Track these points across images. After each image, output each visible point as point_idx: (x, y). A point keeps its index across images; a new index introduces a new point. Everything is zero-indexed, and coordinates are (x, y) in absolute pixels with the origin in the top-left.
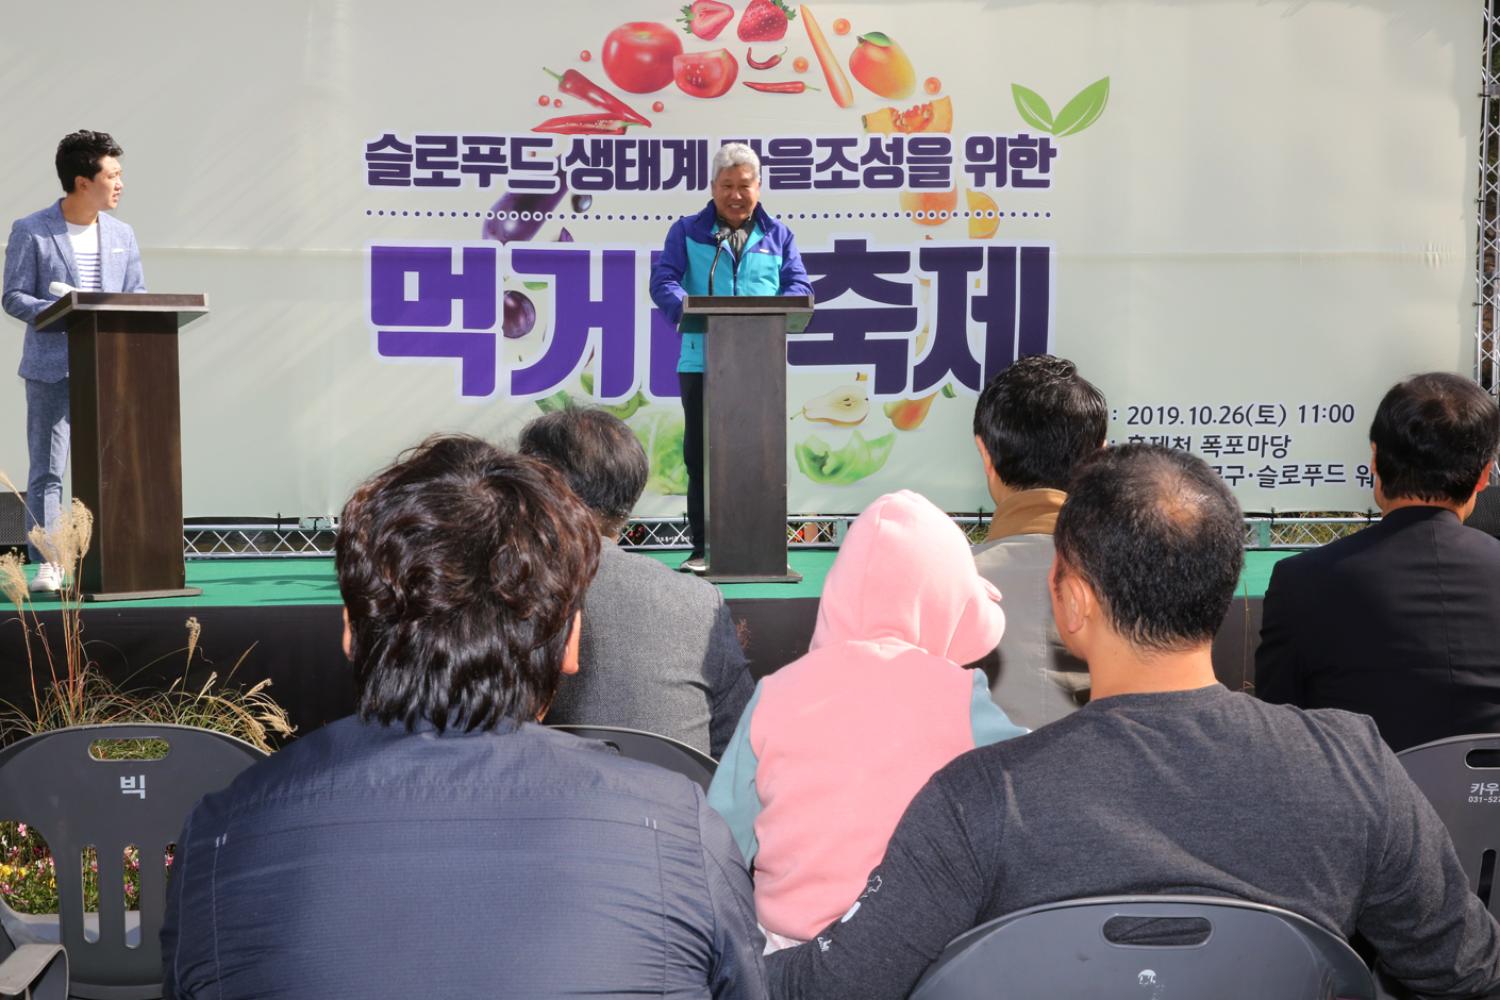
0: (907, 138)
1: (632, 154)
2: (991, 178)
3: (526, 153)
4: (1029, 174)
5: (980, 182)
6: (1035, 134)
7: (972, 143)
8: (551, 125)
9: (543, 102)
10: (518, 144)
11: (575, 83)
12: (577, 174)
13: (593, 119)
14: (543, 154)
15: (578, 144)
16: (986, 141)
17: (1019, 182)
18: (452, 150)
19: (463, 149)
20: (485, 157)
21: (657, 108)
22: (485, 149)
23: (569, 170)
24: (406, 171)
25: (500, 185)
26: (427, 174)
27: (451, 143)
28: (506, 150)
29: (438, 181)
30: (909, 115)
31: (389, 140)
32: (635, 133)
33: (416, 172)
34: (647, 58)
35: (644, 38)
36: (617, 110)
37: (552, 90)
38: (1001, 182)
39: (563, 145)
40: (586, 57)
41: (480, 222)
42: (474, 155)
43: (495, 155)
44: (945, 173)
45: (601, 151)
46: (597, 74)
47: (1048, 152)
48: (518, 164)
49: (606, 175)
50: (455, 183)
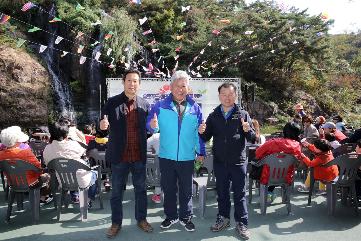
0: (189, 94)
1: (166, 96)
2: (196, 97)
3: (157, 96)
4: (200, 97)
5: (196, 98)
6: (200, 94)
7: (195, 95)
8: (159, 93)
9: (158, 91)
10: (156, 95)
11: (161, 90)
12: (161, 98)
13: (162, 93)
14: (158, 96)
15: (161, 95)
16: (196, 94)
17: (199, 98)
18: (150, 96)
19: (151, 95)
20: (153, 96)
21: (168, 92)
22: (153, 95)
23: (160, 97)
24: (146, 97)
25: (154, 98)
26: (148, 97)
27: (150, 95)
28: (155, 95)
29: (149, 98)
30: (189, 92)
31: (145, 95)
32: (166, 94)
33: (147, 97)
34: (167, 87)
35: (167, 86)
36: (164, 92)
37: (159, 90)
38: (197, 98)
39: (160, 95)
40: (162, 87)
41: (153, 102)
42: (152, 96)
43: (154, 96)
44: (193, 97)
45: (163, 95)
46: (163, 89)
47: (201, 95)
48: (156, 97)
49: (163, 97)
50: (151, 98)
